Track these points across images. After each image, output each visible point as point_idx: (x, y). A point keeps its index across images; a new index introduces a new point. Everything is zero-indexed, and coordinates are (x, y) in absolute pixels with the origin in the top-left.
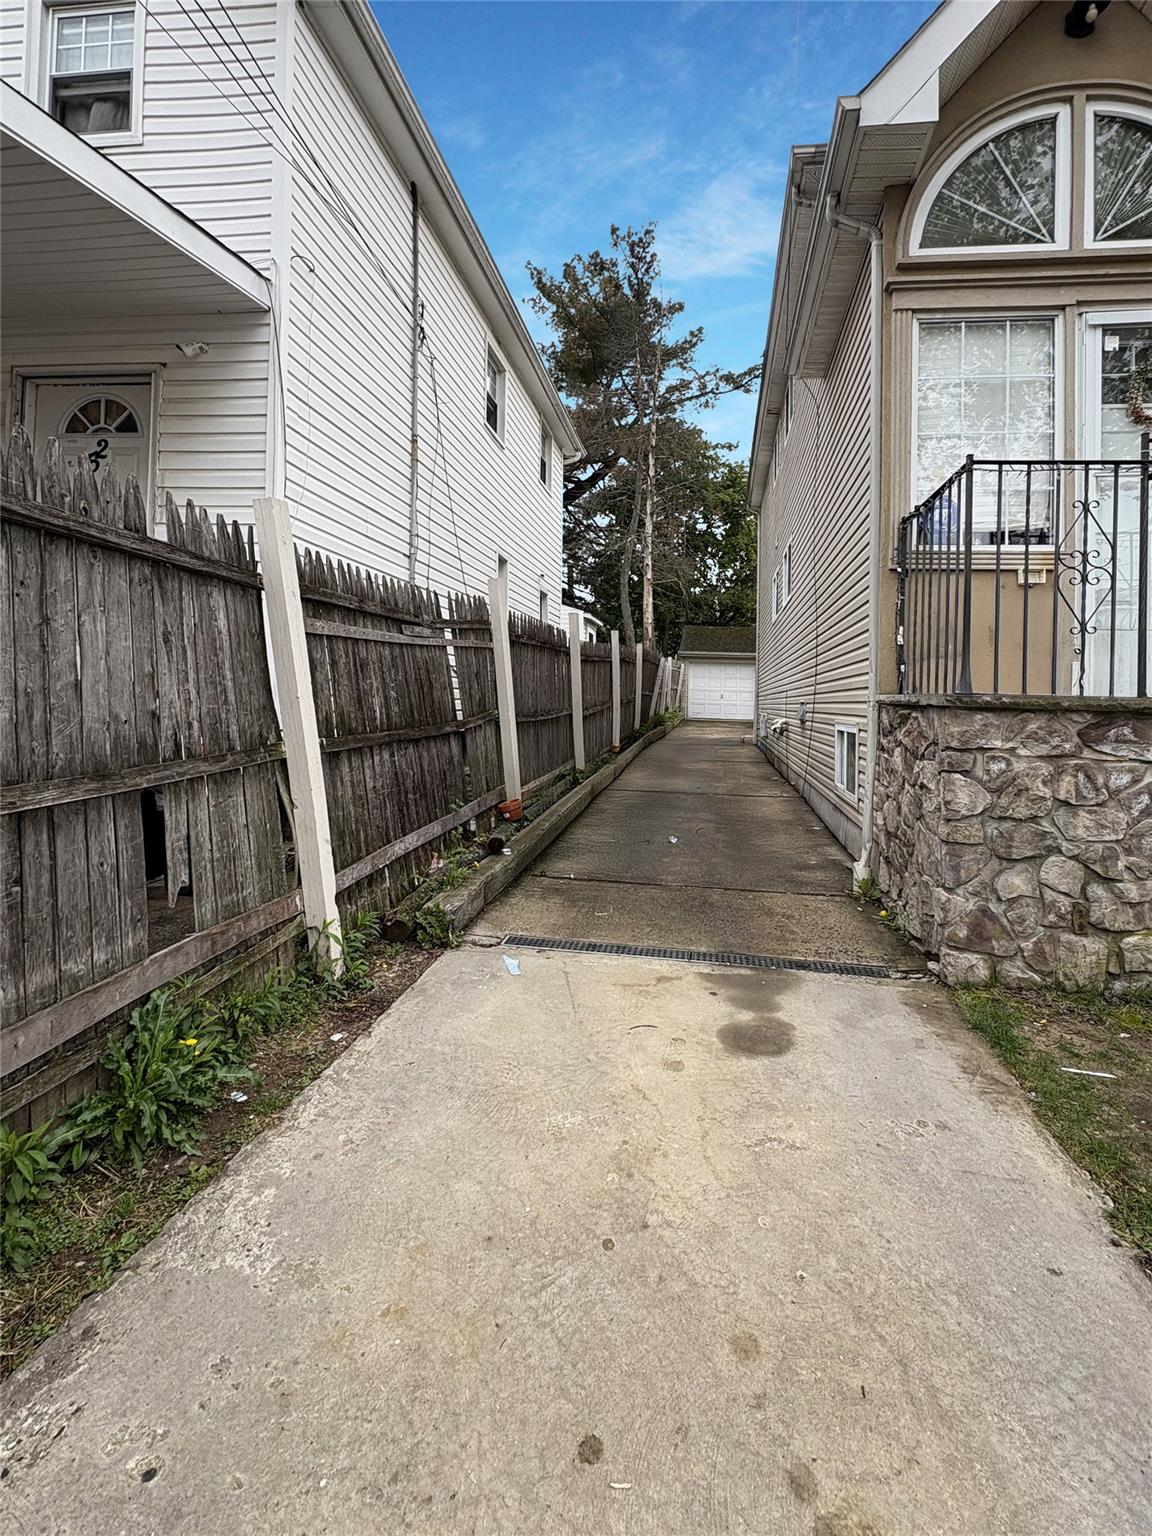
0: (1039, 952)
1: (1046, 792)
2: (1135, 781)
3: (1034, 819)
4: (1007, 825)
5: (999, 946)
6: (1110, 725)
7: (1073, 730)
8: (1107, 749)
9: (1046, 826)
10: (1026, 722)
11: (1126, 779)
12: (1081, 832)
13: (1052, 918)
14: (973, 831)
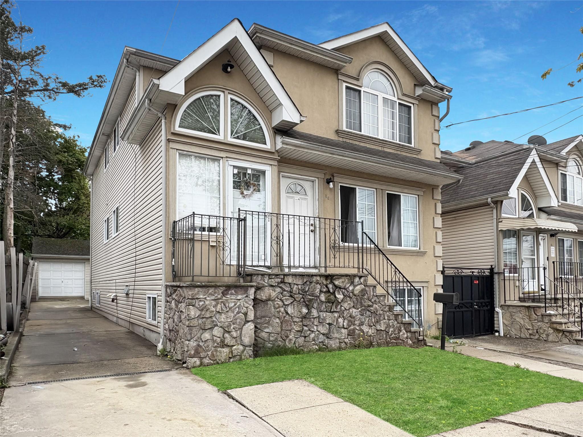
0: (213, 354)
1: (214, 309)
2: (235, 305)
3: (211, 317)
4: (204, 319)
5: (202, 355)
6: (229, 290)
7: (221, 292)
8: (228, 296)
9: (214, 319)
10: (209, 290)
11: (233, 304)
12: (222, 320)
13: (216, 344)
14: (195, 322)
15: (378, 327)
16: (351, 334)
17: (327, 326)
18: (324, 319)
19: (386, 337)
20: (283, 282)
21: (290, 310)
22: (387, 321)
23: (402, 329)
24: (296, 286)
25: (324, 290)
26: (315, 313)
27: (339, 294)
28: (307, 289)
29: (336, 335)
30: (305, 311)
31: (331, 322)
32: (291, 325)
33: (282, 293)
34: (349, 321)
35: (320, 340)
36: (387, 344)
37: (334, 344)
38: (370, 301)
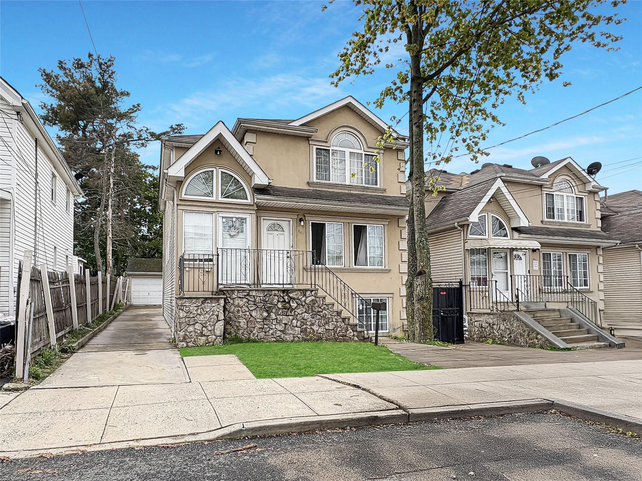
0: (195, 341)
1: (196, 312)
2: (210, 310)
3: (193, 317)
4: (189, 319)
5: (188, 340)
6: (206, 300)
7: (201, 301)
8: (206, 304)
9: (196, 318)
10: (192, 300)
11: (209, 309)
12: (201, 319)
13: (197, 334)
14: (183, 320)
15: (327, 327)
16: (304, 331)
17: (283, 325)
18: (281, 320)
19: (334, 334)
20: (248, 295)
21: (254, 314)
22: (335, 323)
23: (349, 329)
24: (258, 298)
25: (281, 300)
26: (273, 316)
27: (293, 303)
28: (267, 300)
29: (290, 332)
30: (265, 314)
31: (286, 323)
32: (254, 324)
33: (248, 303)
34: (302, 322)
35: (277, 335)
36: (336, 340)
37: (289, 338)
38: (320, 308)
